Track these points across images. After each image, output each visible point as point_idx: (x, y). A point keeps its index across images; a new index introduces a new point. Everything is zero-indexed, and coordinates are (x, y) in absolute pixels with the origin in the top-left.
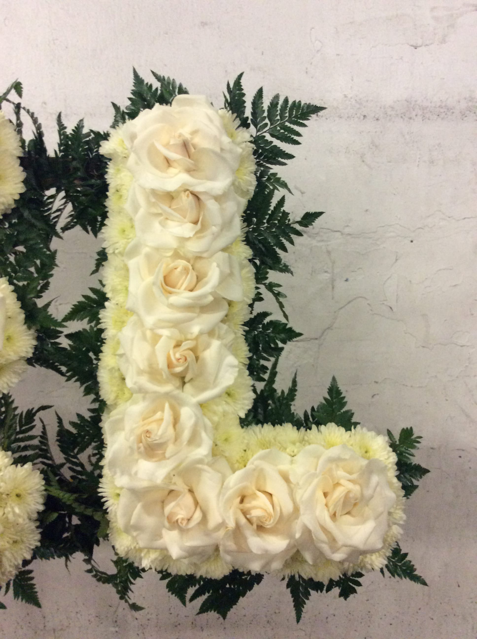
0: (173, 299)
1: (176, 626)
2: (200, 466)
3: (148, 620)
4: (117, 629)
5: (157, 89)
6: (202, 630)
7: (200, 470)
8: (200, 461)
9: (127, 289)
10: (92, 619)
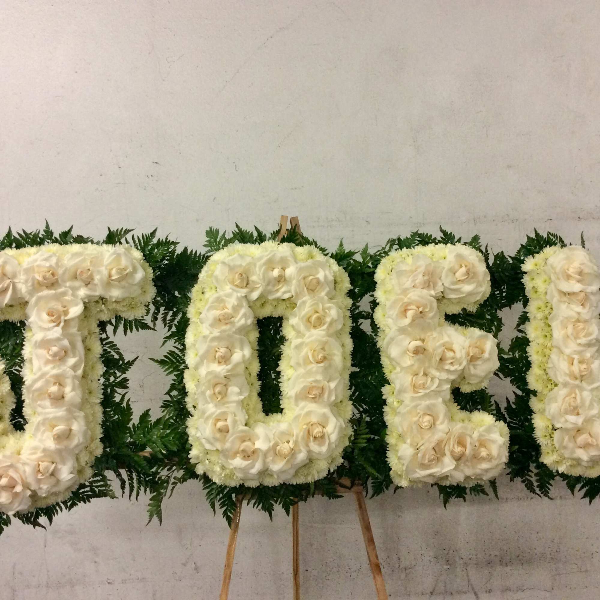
0: (579, 341)
1: (489, 563)
2: (594, 418)
3: (470, 559)
4: (448, 567)
5: (546, 238)
6: (507, 566)
7: (594, 420)
8: (594, 416)
9: (551, 335)
10: (432, 560)
